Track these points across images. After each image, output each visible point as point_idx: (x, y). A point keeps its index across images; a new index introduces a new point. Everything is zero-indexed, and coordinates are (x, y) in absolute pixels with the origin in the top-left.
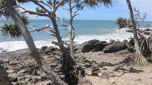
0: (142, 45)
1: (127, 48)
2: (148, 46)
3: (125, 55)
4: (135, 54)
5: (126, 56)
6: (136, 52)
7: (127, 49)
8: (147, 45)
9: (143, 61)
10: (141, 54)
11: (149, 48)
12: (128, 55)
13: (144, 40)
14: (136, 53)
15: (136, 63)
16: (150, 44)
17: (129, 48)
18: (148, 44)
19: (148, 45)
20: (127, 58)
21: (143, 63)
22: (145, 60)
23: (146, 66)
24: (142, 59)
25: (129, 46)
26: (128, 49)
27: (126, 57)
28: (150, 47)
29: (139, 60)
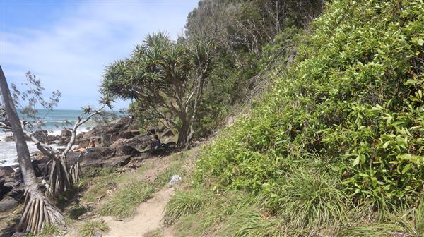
0: (51, 176)
1: (10, 193)
2: (67, 175)
3: (4, 216)
4: (28, 207)
5: (8, 220)
6: (31, 199)
7: (11, 196)
8: (66, 172)
9: (53, 219)
10: (45, 201)
11: (71, 179)
12: (12, 215)
13: (56, 159)
14: (30, 202)
15: (37, 233)
16: (73, 168)
17: (15, 190)
18: (67, 170)
19: (68, 172)
20: (12, 223)
21: (56, 225)
22: (58, 217)
23: (65, 232)
24: (51, 215)
25: (16, 183)
26: (14, 196)
27: (9, 223)
28: (73, 177)
29: (43, 221)
